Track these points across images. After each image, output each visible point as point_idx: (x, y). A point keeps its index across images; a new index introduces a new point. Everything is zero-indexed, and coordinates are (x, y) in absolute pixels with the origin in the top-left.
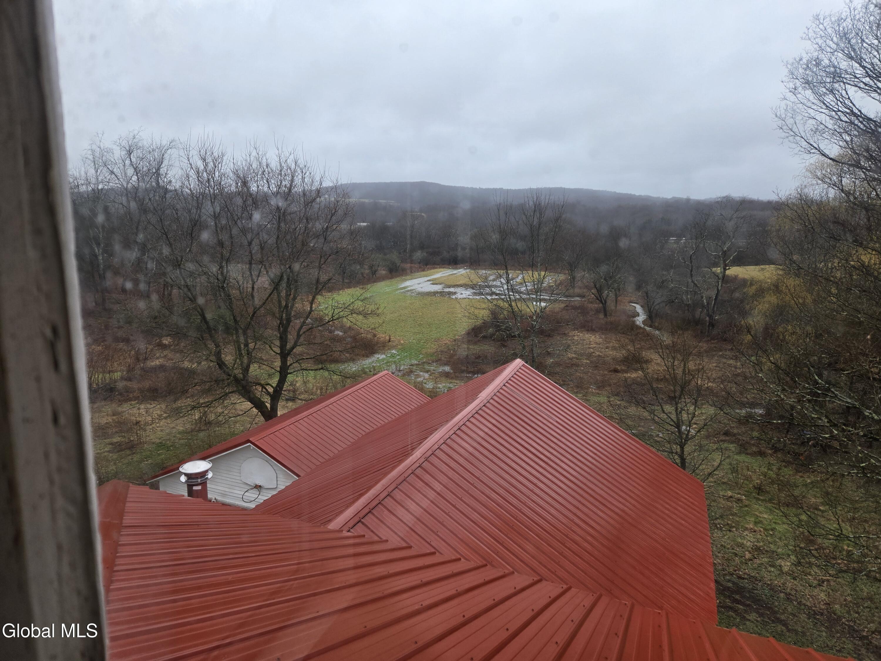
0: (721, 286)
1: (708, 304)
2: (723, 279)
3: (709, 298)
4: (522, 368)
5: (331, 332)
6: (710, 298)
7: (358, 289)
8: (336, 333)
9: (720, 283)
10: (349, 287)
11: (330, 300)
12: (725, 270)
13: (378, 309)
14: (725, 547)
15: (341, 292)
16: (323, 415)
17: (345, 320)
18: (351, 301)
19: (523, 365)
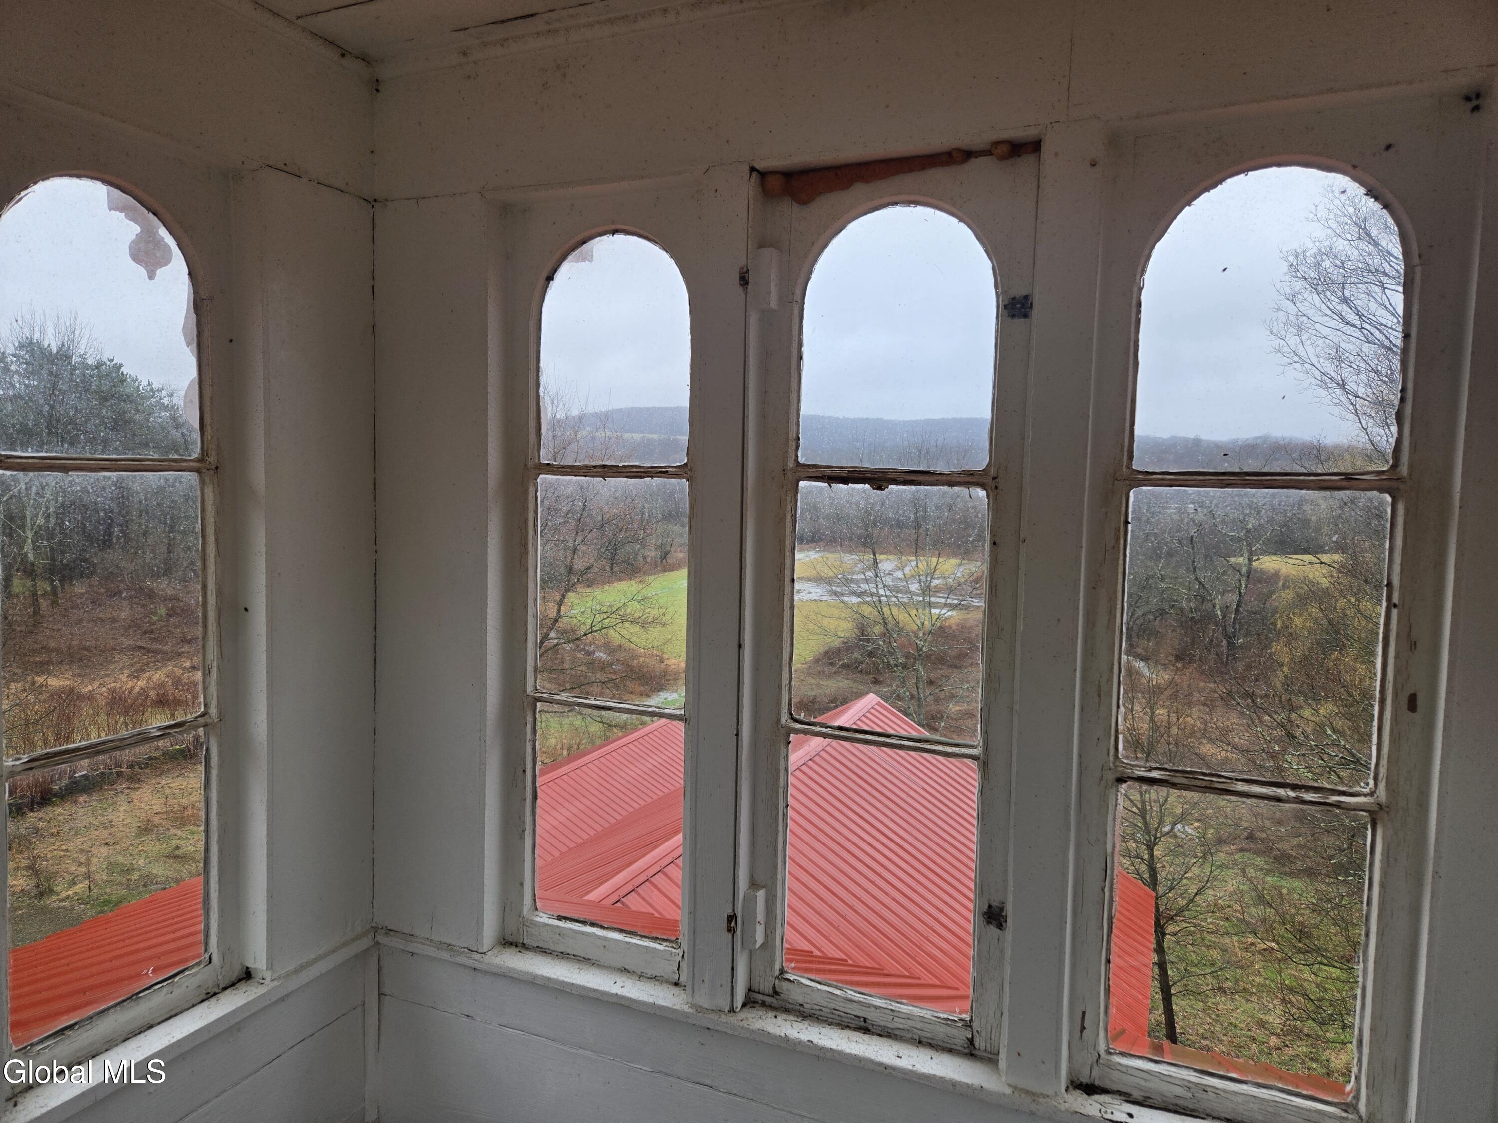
0: (1246, 587)
1: (1224, 617)
2: (1248, 577)
3: (1226, 609)
4: (877, 707)
5: (588, 653)
6: (1227, 607)
7: (633, 582)
8: (597, 654)
9: (1243, 583)
10: (619, 580)
11: (589, 600)
12: (1250, 560)
13: (664, 615)
14: (1236, 1026)
15: (606, 587)
16: (572, 782)
17: (611, 632)
18: (623, 602)
19: (878, 704)
